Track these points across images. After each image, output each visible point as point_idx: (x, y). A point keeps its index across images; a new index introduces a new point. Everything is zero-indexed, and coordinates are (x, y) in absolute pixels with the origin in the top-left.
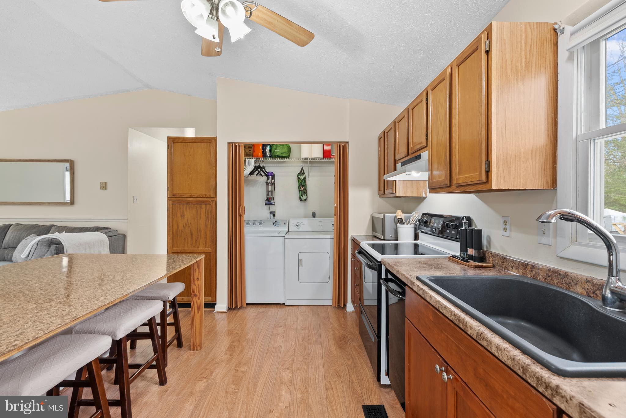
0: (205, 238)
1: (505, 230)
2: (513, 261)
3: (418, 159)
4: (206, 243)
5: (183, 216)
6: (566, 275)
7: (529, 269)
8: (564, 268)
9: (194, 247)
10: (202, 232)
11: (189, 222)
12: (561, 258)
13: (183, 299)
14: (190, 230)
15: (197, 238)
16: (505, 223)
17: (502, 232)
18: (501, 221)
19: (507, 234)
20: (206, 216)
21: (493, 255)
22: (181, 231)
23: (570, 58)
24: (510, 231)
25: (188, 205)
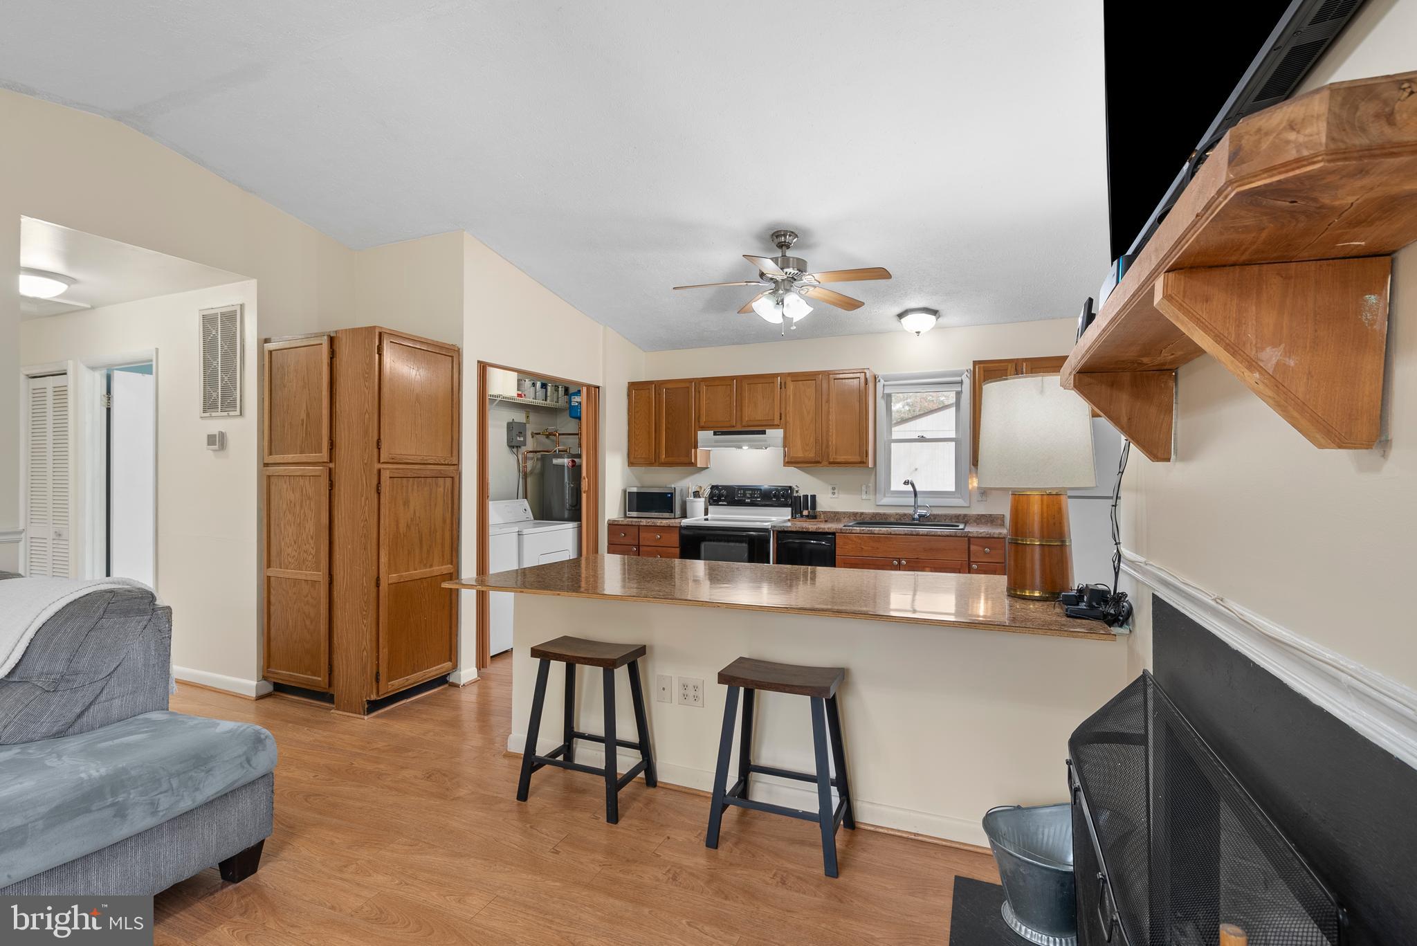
0: (443, 545)
1: (834, 493)
2: (844, 513)
3: (762, 434)
4: (443, 556)
5: (406, 503)
6: (884, 514)
7: (858, 515)
8: (881, 511)
9: (425, 566)
10: (438, 533)
11: (417, 515)
12: (878, 505)
13: (407, 680)
14: (419, 532)
15: (430, 547)
16: (834, 489)
17: (831, 495)
18: (830, 487)
19: (836, 495)
20: (444, 501)
21: (824, 513)
22: (402, 536)
23: (883, 397)
24: (838, 493)
25: (416, 479)
